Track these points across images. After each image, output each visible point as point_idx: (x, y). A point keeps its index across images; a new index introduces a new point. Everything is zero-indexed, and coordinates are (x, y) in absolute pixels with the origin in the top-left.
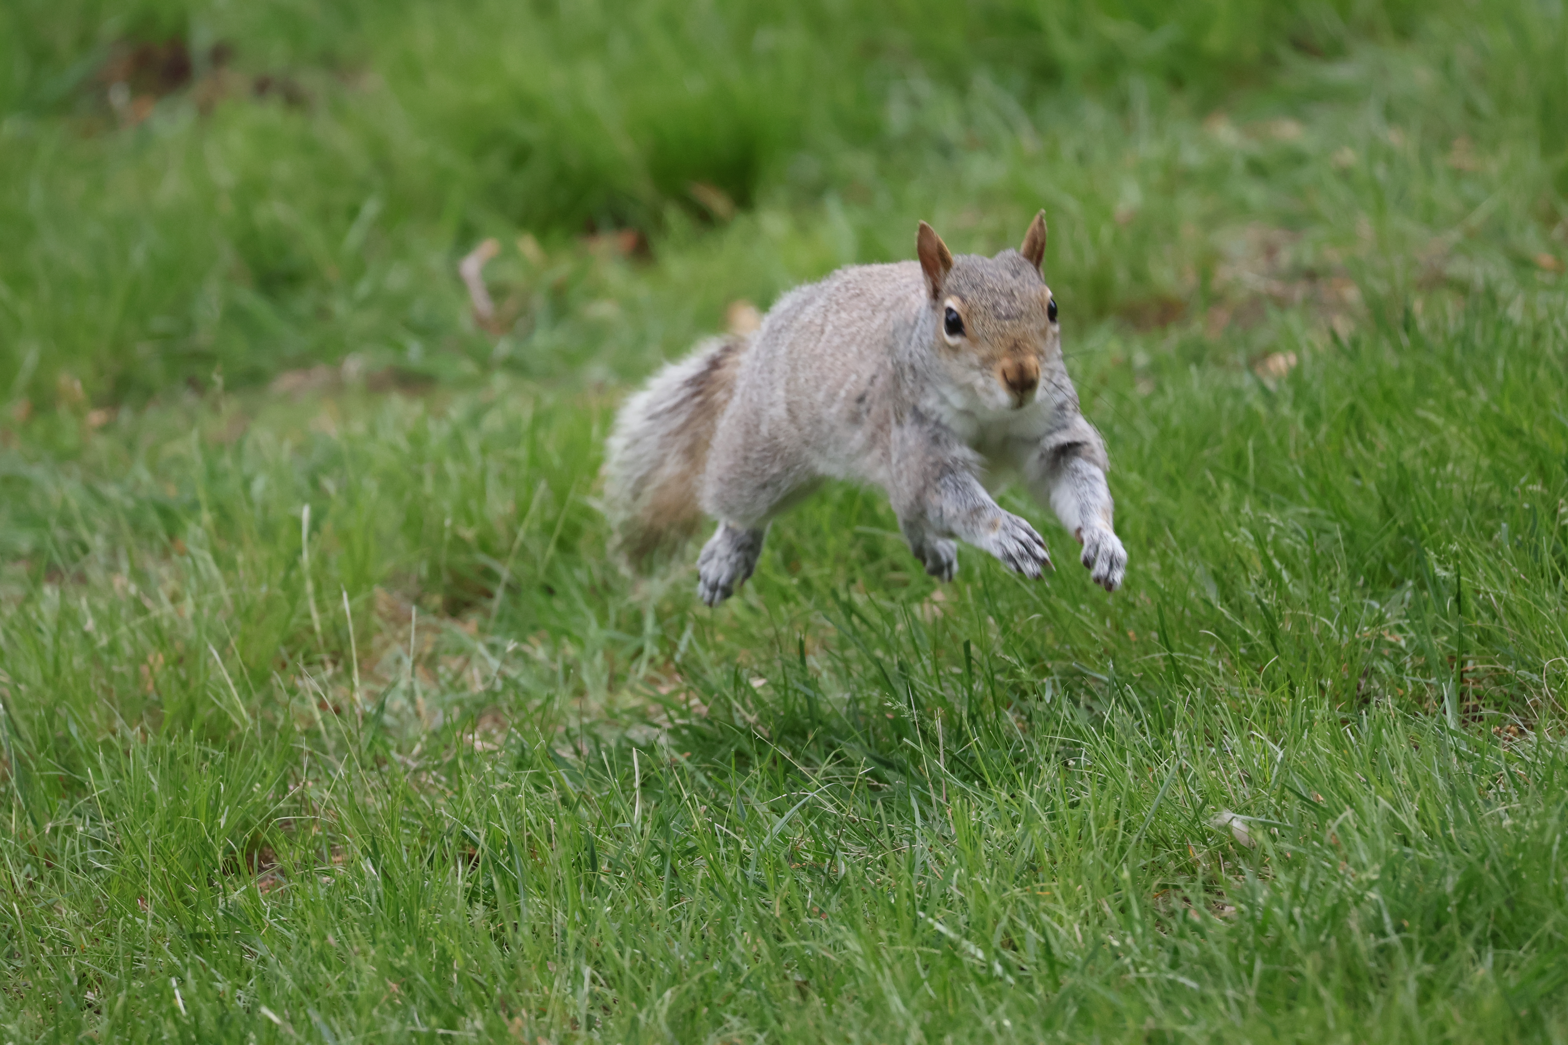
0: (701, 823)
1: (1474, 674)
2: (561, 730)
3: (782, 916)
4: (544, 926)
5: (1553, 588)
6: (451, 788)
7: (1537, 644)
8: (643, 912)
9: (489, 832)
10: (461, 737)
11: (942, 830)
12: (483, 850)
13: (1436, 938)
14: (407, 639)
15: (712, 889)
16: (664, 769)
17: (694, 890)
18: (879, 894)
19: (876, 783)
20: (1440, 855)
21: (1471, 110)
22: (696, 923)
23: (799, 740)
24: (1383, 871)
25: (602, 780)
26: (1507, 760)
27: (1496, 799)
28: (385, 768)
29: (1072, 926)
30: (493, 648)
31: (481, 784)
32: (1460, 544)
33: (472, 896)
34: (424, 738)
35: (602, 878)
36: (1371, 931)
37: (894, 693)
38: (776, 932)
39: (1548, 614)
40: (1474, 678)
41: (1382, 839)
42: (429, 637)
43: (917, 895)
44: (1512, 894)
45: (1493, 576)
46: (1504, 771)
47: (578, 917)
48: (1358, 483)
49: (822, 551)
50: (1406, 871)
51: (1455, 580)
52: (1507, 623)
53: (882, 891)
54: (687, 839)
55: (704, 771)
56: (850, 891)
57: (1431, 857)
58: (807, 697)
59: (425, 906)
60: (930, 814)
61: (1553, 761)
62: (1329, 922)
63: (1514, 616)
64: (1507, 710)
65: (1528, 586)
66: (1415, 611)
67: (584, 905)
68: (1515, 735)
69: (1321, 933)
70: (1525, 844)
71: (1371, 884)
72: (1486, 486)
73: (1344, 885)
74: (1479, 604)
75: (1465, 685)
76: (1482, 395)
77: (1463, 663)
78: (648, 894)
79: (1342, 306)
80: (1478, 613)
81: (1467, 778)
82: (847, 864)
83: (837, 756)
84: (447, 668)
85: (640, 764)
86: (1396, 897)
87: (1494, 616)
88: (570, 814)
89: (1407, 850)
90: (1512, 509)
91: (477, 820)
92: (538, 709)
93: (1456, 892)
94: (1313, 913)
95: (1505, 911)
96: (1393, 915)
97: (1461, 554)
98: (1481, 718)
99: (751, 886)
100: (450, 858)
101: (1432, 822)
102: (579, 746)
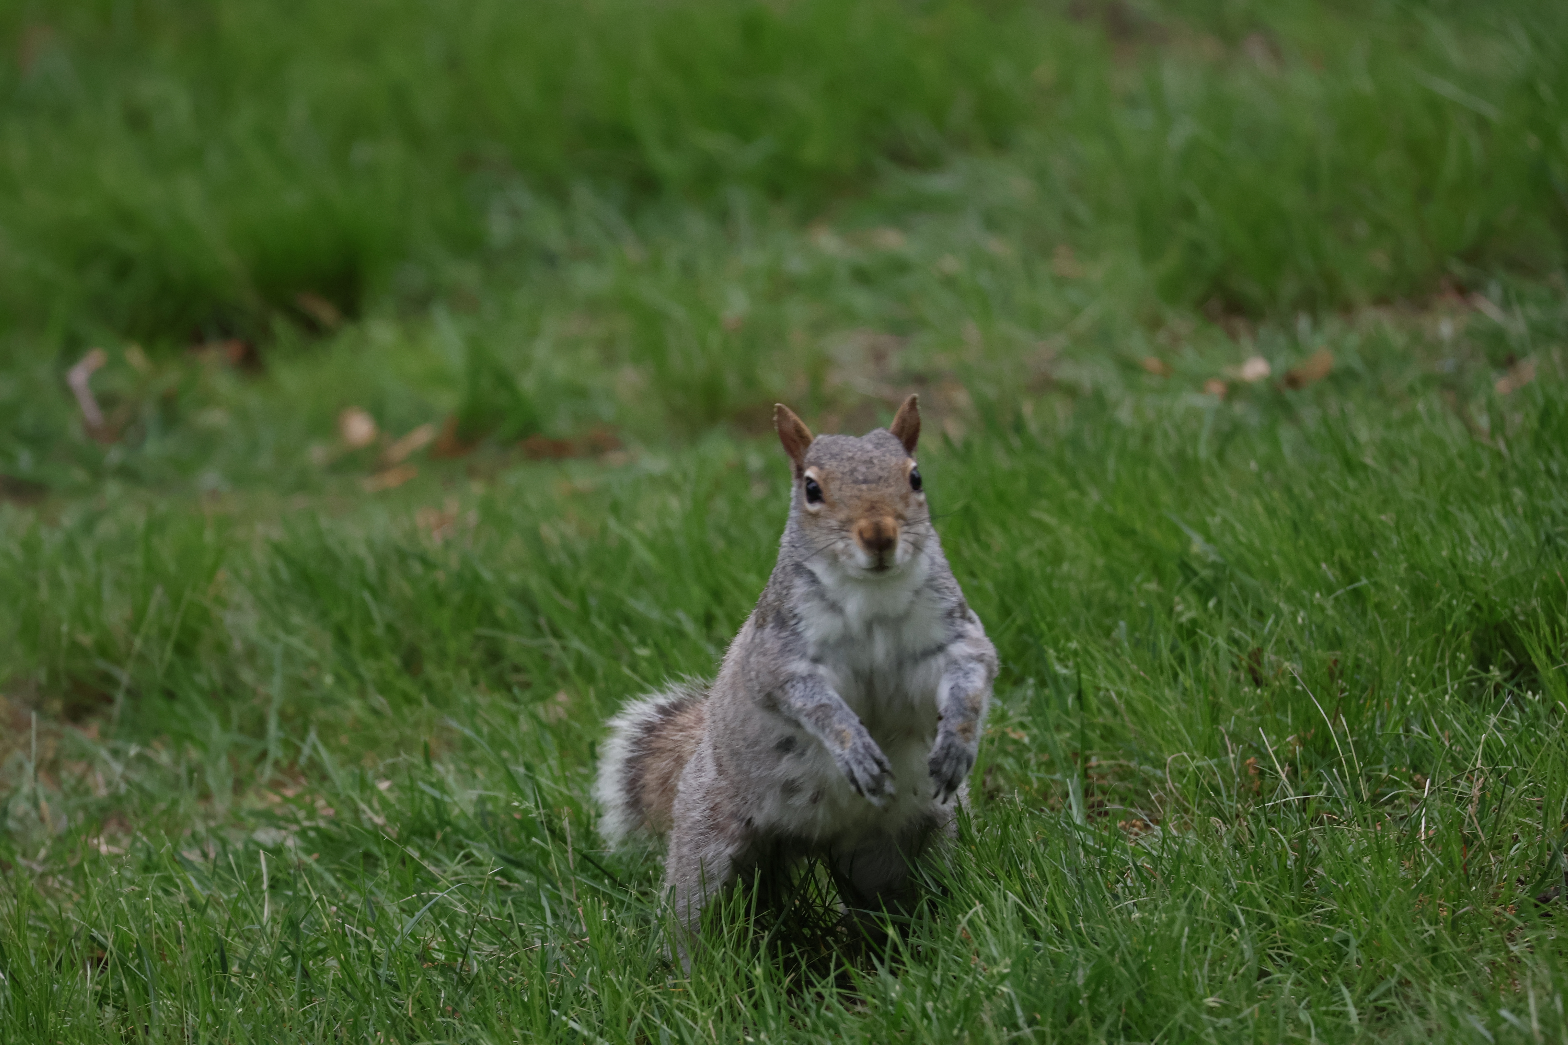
0: (331, 925)
1: (1098, 770)
2: (187, 833)
3: (415, 1015)
4: (175, 1028)
5: (1173, 684)
6: (77, 892)
7: (1159, 739)
8: (275, 1013)
9: (117, 934)
10: (86, 841)
11: (573, 929)
12: (111, 953)
13: (1068, 1031)
14: (27, 745)
15: (344, 989)
16: (292, 871)
17: (326, 990)
18: (512, 993)
19: (505, 882)
20: (1070, 948)
21: (1070, 219)
22: (328, 1024)
23: (428, 841)
24: (1014, 965)
25: (230, 882)
26: (1134, 855)
27: (1124, 893)
28: (10, 873)
29: (706, 1023)
30: (116, 753)
31: (107, 888)
32: (1078, 642)
33: (102, 999)
34: (49, 843)
35: (233, 980)
36: (1004, 1025)
37: (521, 793)
38: (409, 1032)
39: (1170, 710)
40: (1098, 774)
41: (1013, 933)
42: (51, 742)
43: (550, 994)
44: (1143, 986)
45: (1113, 674)
46: (1131, 864)
47: (209, 1018)
48: (975, 582)
49: (442, 655)
50: (1037, 965)
51: (1075, 678)
52: (1128, 719)
53: (514, 989)
54: (317, 940)
55: (333, 872)
56: (483, 990)
57: (1062, 950)
58: (434, 799)
59: (54, 1009)
60: (561, 913)
61: (1179, 855)
62: (962, 1016)
63: (1135, 712)
64: (1132, 805)
65: (1148, 683)
66: (1038, 708)
67: (215, 1008)
68: (1141, 829)
69: (954, 1027)
70: (1154, 937)
71: (1003, 978)
72: (1102, 585)
73: (975, 978)
74: (1100, 701)
75: (1090, 781)
76: (1094, 496)
77: (1087, 759)
78: (280, 994)
79: (954, 410)
80: (1099, 711)
81: (1094, 873)
82: (479, 962)
83: (467, 856)
84: (69, 774)
85: (268, 866)
86: (1028, 990)
87: (1116, 713)
88: (198, 917)
89: (1038, 944)
90: (1129, 608)
91: (104, 923)
92: (164, 812)
93: (1086, 986)
94: (946, 1007)
95: (1136, 1003)
96: (1024, 1008)
97: (1081, 652)
98: (1106, 813)
99: (384, 986)
100: (78, 961)
101: (1060, 915)
102: (206, 850)
